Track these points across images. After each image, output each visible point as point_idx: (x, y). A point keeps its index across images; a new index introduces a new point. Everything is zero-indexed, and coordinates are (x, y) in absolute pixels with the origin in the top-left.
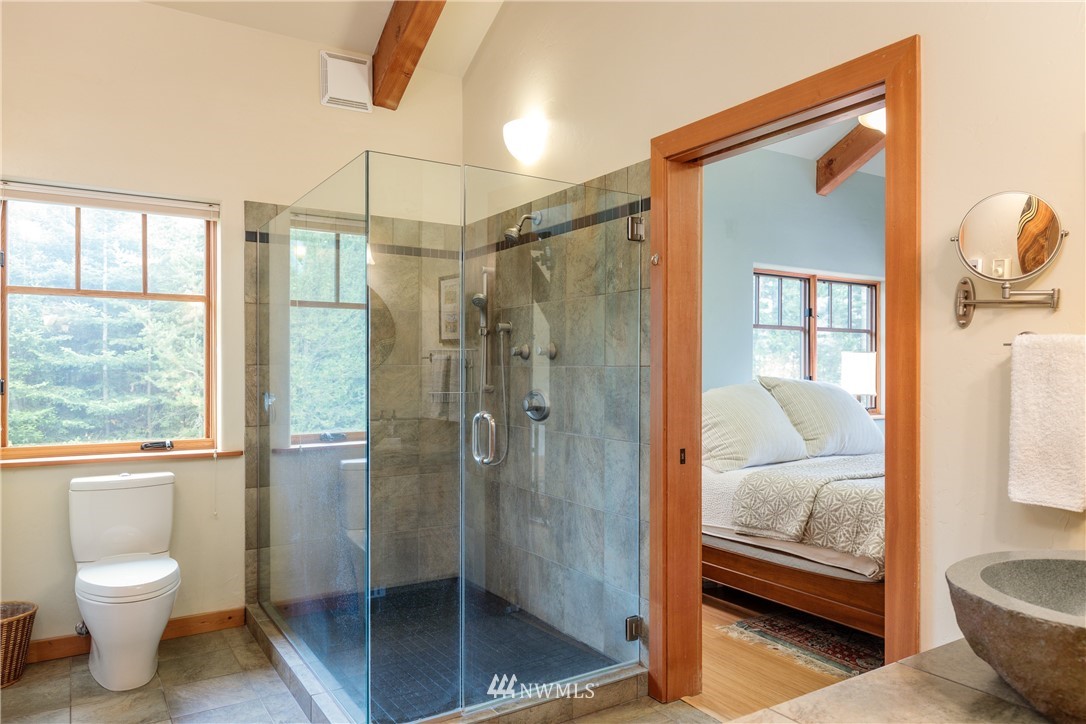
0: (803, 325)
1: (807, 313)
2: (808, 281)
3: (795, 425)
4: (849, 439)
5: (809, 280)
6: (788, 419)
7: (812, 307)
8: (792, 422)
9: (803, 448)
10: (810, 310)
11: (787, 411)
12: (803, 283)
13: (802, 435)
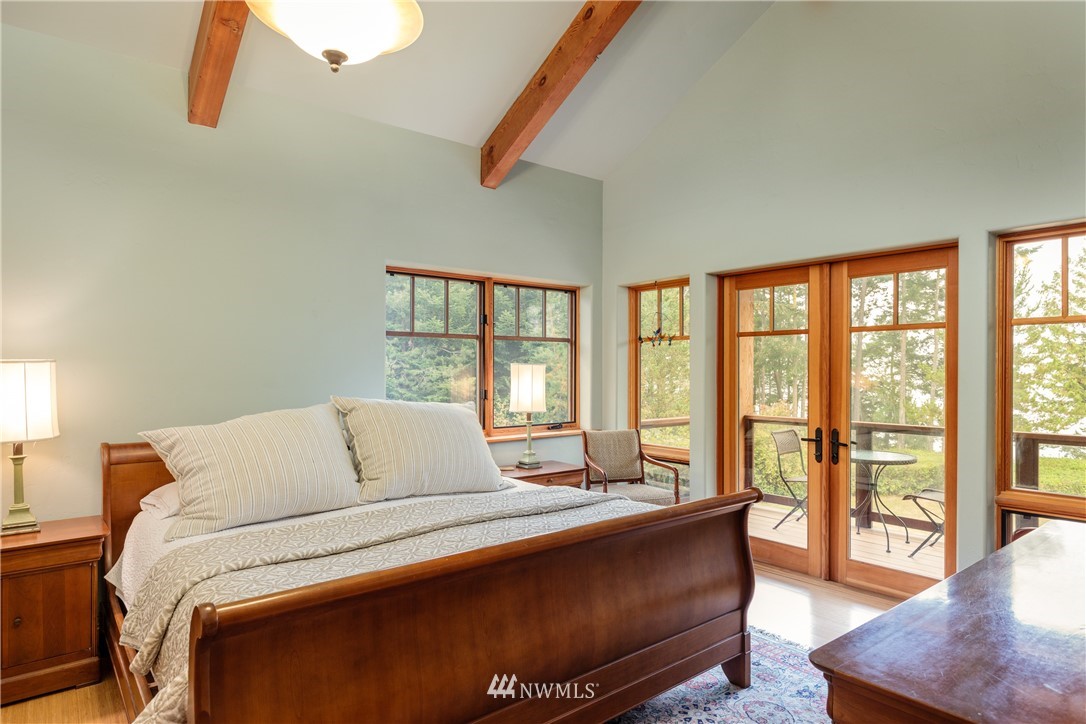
0: (476, 333)
1: (482, 320)
2: (482, 284)
5: (484, 283)
7: (487, 312)
10: (485, 317)
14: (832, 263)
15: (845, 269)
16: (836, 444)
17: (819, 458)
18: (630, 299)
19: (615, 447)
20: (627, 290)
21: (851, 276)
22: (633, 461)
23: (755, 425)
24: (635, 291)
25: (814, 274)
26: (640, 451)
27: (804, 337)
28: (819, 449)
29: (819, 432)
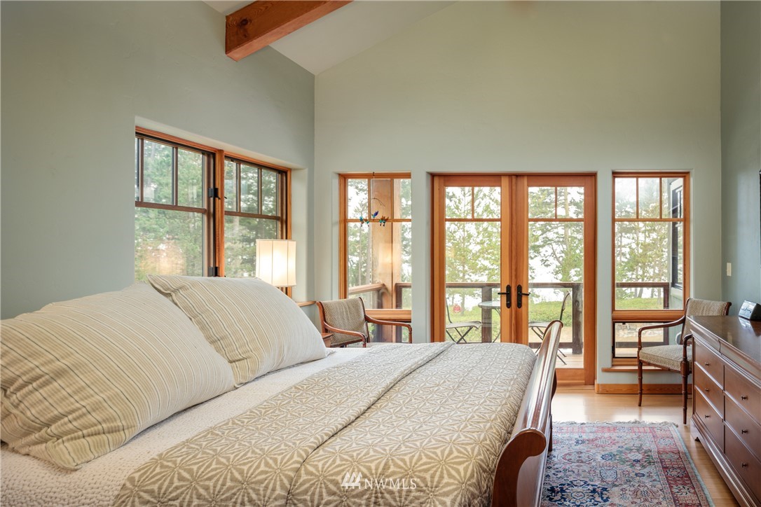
0: (205, 207)
1: (212, 193)
2: (212, 155)
3: (213, 342)
4: (289, 349)
5: (214, 155)
6: (201, 335)
7: (218, 186)
8: (208, 338)
9: (228, 375)
10: (216, 190)
11: (199, 323)
12: (206, 158)
13: (225, 355)
14: (518, 176)
15: (525, 180)
16: (521, 294)
17: (509, 305)
18: (340, 185)
19: (347, 314)
20: (337, 177)
21: (529, 186)
22: (360, 325)
23: (403, 289)
24: (344, 178)
25: (505, 181)
26: (365, 316)
27: (498, 223)
28: (509, 299)
29: (509, 288)
